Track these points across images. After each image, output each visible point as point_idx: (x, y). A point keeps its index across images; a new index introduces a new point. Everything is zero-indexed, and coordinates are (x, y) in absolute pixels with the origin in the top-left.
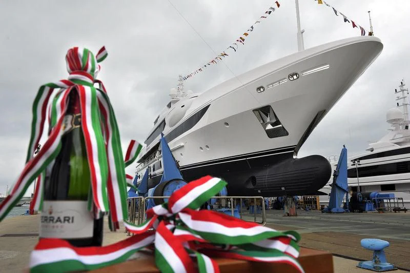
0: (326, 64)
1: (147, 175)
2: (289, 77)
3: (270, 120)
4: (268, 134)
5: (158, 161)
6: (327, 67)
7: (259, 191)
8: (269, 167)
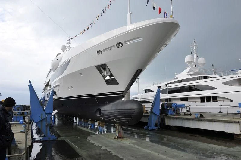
2: (116, 45)
3: (107, 73)
4: (106, 82)
7: (102, 119)
8: (109, 103)
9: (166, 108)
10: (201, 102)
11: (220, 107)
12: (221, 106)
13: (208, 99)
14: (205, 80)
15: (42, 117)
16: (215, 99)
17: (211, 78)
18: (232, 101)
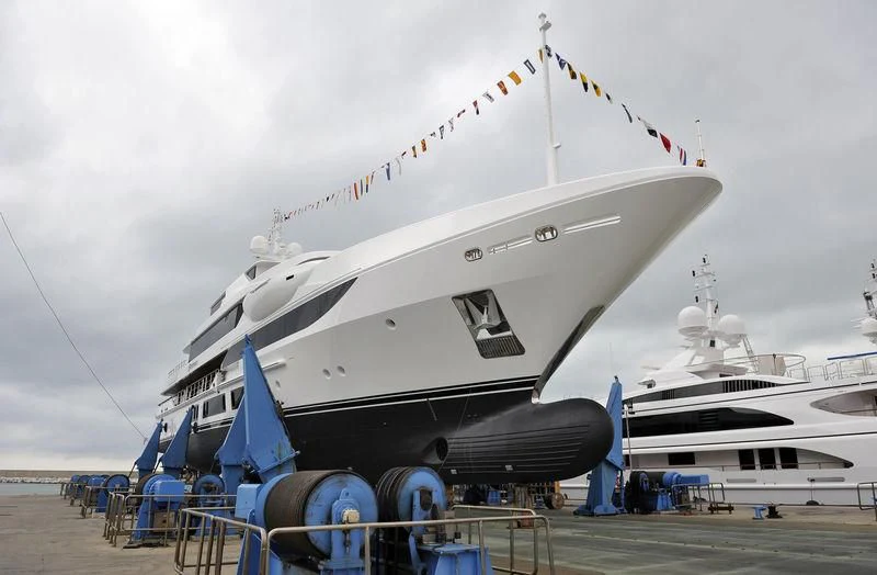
0: (616, 215)
1: (187, 427)
2: (536, 233)
3: (489, 319)
4: (479, 349)
5: (216, 395)
6: (615, 220)
7: (454, 471)
8: (478, 419)
9: (646, 486)
10: (743, 468)
11: (808, 485)
12: (813, 480)
13: (767, 458)
14: (751, 391)
15: (280, 455)
16: (790, 458)
17: (773, 385)
18: (848, 465)
